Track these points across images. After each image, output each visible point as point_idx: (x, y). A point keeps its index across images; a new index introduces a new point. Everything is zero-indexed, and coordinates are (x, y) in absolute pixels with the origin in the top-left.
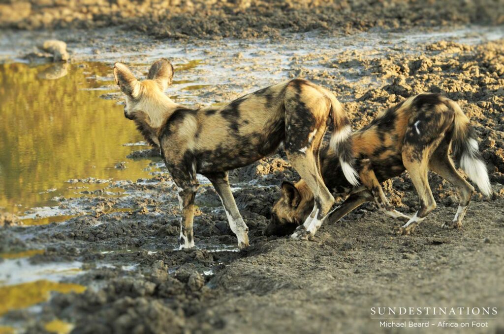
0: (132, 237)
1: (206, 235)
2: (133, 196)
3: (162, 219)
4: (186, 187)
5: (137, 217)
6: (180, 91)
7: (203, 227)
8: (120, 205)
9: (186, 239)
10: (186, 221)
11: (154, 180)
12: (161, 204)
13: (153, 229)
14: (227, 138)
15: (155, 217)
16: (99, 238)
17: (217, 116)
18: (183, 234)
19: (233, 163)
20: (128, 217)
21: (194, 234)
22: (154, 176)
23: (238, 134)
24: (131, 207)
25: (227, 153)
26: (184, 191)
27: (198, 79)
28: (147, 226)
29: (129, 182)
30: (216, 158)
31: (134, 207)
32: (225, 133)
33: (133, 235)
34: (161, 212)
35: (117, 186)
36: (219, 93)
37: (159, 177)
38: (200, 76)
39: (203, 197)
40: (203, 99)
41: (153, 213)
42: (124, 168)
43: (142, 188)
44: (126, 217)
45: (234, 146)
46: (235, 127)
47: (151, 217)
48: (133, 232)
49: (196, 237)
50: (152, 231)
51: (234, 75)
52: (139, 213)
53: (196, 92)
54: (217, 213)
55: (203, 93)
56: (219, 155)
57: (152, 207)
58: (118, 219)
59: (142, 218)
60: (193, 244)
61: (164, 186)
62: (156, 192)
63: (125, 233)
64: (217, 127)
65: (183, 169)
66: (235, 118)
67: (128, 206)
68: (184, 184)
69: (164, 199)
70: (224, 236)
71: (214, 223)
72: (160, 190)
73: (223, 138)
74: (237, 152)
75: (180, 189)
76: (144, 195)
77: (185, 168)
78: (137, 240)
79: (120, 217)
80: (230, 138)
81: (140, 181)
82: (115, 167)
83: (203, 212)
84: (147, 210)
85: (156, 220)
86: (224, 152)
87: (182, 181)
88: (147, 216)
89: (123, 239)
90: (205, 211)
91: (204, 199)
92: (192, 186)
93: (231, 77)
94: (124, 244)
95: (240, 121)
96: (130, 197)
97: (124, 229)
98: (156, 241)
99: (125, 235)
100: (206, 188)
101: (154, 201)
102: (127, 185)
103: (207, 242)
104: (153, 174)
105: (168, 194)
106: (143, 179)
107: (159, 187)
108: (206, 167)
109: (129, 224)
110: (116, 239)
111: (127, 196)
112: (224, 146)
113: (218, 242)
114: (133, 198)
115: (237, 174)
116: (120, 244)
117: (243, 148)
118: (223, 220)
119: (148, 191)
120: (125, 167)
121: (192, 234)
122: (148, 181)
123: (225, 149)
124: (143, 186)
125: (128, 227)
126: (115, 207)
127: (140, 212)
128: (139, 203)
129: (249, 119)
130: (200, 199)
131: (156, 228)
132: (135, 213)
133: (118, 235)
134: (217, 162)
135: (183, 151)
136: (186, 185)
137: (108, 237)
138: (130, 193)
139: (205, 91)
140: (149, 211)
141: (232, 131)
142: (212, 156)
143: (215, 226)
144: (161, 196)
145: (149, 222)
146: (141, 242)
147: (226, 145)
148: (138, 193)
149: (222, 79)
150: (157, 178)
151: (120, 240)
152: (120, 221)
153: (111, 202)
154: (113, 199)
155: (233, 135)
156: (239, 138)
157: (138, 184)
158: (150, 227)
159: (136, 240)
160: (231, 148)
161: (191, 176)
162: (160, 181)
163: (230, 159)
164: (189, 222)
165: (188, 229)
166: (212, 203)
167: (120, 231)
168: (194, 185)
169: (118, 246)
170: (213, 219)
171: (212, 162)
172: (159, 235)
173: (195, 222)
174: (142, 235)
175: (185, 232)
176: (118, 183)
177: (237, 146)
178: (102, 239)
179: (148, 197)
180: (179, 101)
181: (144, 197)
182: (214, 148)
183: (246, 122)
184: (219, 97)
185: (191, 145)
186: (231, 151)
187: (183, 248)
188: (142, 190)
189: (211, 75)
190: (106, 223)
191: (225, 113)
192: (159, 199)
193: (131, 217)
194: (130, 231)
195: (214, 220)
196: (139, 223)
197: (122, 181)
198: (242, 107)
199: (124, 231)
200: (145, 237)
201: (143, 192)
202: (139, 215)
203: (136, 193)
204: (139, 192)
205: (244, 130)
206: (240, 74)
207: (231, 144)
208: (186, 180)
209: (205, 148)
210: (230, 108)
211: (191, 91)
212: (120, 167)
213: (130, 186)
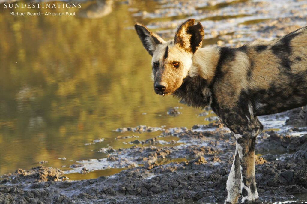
0: (188, 190)
1: (271, 185)
2: (189, 144)
3: (222, 169)
4: (245, 133)
5: (194, 167)
6: (237, 26)
7: (267, 177)
8: (175, 155)
9: (249, 190)
10: (248, 170)
11: (211, 126)
12: (220, 153)
13: (212, 181)
15: (214, 167)
16: (153, 192)
17: (268, 52)
18: (245, 184)
19: (288, 102)
20: (184, 168)
22: (211, 122)
23: (290, 72)
24: (187, 156)
25: (281, 92)
26: (244, 137)
27: (257, 13)
28: (205, 177)
29: (183, 129)
30: (270, 98)
31: (190, 156)
32: (277, 71)
33: (190, 187)
34: (220, 161)
35: (170, 134)
36: (280, 26)
37: (217, 122)
38: (258, 8)
39: (266, 143)
41: (211, 162)
42: (177, 113)
43: (198, 135)
44: (181, 168)
45: (288, 84)
46: (286, 64)
47: (210, 167)
48: (190, 184)
49: (260, 188)
50: (211, 182)
51: (296, 7)
52: (196, 163)
53: (255, 27)
54: (283, 160)
55: (262, 27)
56: (273, 95)
57: (210, 156)
58: (173, 171)
59: (199, 168)
60: (257, 195)
61: (222, 133)
62: (214, 140)
63: (181, 186)
64: (268, 64)
65: (239, 112)
66: (286, 55)
67: (183, 156)
68: (241, 129)
69: (223, 147)
70: (291, 186)
71: (280, 172)
72: (218, 137)
73: (276, 76)
74: (290, 90)
75: (238, 136)
76: (201, 143)
77: (241, 111)
78: (195, 193)
79: (174, 168)
80: (283, 76)
81: (196, 127)
82: (168, 113)
83: (267, 160)
84: (204, 160)
85: (215, 170)
86: (277, 91)
87: (239, 126)
88: (204, 166)
89: (179, 192)
90: (269, 159)
91: (267, 146)
92: (251, 131)
94: (180, 198)
95: (291, 58)
96: (186, 146)
97: (180, 181)
98: (216, 194)
99: (181, 188)
100: (269, 133)
101: (212, 150)
102: (181, 133)
103: (272, 193)
104: (210, 120)
105: (227, 141)
106: (199, 125)
107: (217, 133)
108: (261, 108)
109: (185, 176)
110: (172, 192)
111: (182, 145)
112: (277, 86)
113: (285, 193)
114: (189, 146)
115: (303, 117)
116: (176, 198)
118: (289, 168)
119: (205, 139)
120: (179, 113)
121: (255, 184)
122: (204, 128)
123: (279, 88)
124: (199, 133)
125: (184, 180)
126: (169, 157)
127: (197, 162)
128: (195, 152)
129: (301, 56)
130: (262, 146)
131: (215, 179)
132: (191, 163)
133: (173, 188)
134: (271, 102)
135: (238, 92)
136: (244, 130)
137: (162, 191)
138: (185, 142)
139: (265, 25)
140: (207, 161)
141: (283, 69)
142: (266, 96)
143: (281, 175)
144: (219, 144)
145: (208, 173)
146: (199, 196)
147: (279, 84)
148: (194, 141)
149: (283, 11)
150: (214, 124)
151: (176, 193)
152: (175, 173)
153: (164, 151)
154: (166, 148)
155: (285, 73)
156: (291, 76)
157: (193, 131)
158: (209, 178)
159: (193, 193)
160: (284, 87)
161: (249, 119)
162: (218, 126)
163: (284, 99)
164: (251, 171)
165: (250, 179)
166: (276, 150)
167: (175, 184)
168: (254, 129)
169: (173, 200)
170: (279, 167)
171: (267, 103)
172: (219, 187)
173: (257, 171)
174: (200, 187)
175: (247, 182)
176: (171, 130)
177: (290, 85)
178: (156, 193)
179: (205, 145)
181: (201, 145)
182: (267, 88)
183: (299, 59)
186: (285, 89)
187: (246, 201)
188: (199, 137)
189: (271, 8)
190: (160, 175)
191: (276, 49)
192: (217, 147)
193: (187, 168)
194: (186, 183)
195: (279, 169)
196: (196, 175)
197: (175, 128)
198: (294, 42)
199: (180, 184)
200: (203, 190)
201: (199, 140)
202: (195, 166)
203: (192, 141)
204: (195, 140)
205: (297, 68)
206: (303, 5)
208: (243, 125)
210: (281, 43)
211: (249, 26)
212: (173, 113)
213: (185, 134)
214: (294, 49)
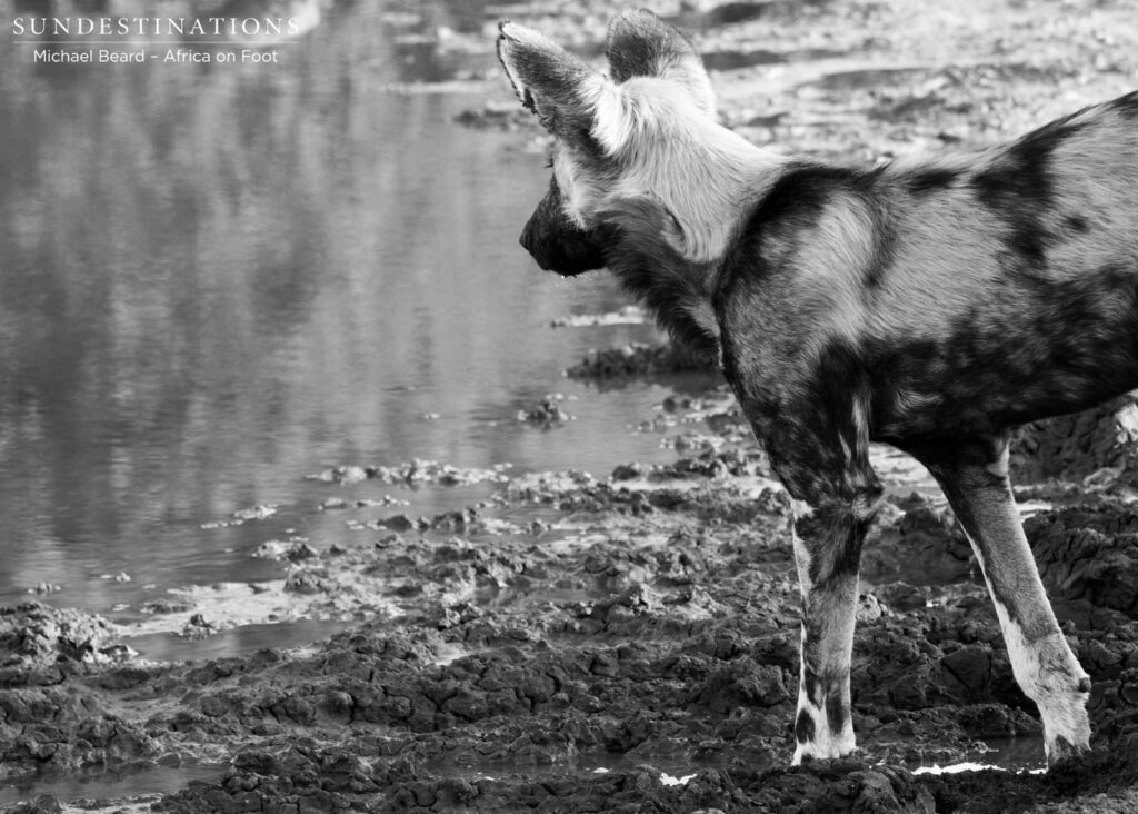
0: (591, 710)
1: (905, 701)
2: (598, 538)
3: (721, 636)
4: (825, 500)
5: (615, 626)
6: (793, 93)
7: (889, 670)
8: (543, 576)
9: (820, 717)
10: (824, 644)
11: (682, 470)
12: (713, 573)
13: (681, 678)
14: (995, 288)
15: (690, 628)
16: (456, 714)
17: (960, 194)
18: (811, 697)
19: (1028, 395)
20: (577, 626)
21: (855, 698)
22: (686, 455)
23: (1041, 274)
24: (589, 583)
25: (1000, 353)
26: (818, 514)
27: (869, 44)
28: (655, 665)
29: (578, 479)
30: (955, 373)
31: (601, 583)
32: (990, 269)
33: (597, 702)
34: (715, 606)
35: (528, 494)
36: (956, 99)
37: (705, 457)
38: (873, 28)
39: (891, 542)
40: (887, 128)
41: (681, 609)
42: (556, 418)
43: (633, 503)
44: (567, 628)
45: (1029, 323)
46: (1028, 243)
47: (673, 628)
48: (597, 690)
49: (864, 712)
50: (677, 685)
51: (1017, 27)
52: (622, 611)
53: (860, 99)
54: (952, 609)
55: (887, 100)
56: (964, 361)
57: (675, 583)
58: (536, 635)
59: (633, 630)
60: (848, 742)
61: (726, 498)
62: (693, 523)
63: (563, 695)
64: (955, 242)
65: (812, 423)
66: (1029, 207)
67: (576, 580)
68: (816, 485)
69: (727, 550)
70: (981, 707)
71: (939, 651)
72: (708, 513)
73: (982, 290)
74: (1041, 348)
75: (803, 509)
76: (642, 534)
77: (823, 416)
78: (616, 723)
79: (540, 625)
80: (1012, 289)
81: (626, 473)
82: (522, 416)
83: (892, 605)
84: (652, 599)
85: (693, 640)
86: (984, 347)
87: (809, 472)
88: (654, 623)
89: (555, 720)
90: (900, 602)
91: (894, 553)
93: (1006, 34)
94: (559, 740)
95: (1050, 221)
96: (586, 544)
97: (561, 676)
98: (695, 729)
99: (563, 705)
100: (902, 505)
101: (684, 561)
102: (569, 493)
103: (906, 733)
104: (680, 446)
105: (745, 529)
106: (637, 467)
107: (706, 499)
108: (914, 411)
109: (580, 657)
110: (527, 717)
111: (571, 538)
112: (984, 325)
113: (957, 732)
114: (598, 545)
115: (1033, 445)
116: (543, 742)
117: (1067, 332)
118: (973, 640)
119: (658, 517)
120: (563, 416)
121: (847, 698)
122: (657, 476)
123: (991, 337)
124: (636, 496)
125: (574, 671)
126: (520, 583)
127: (627, 604)
128: (621, 566)
129: (1087, 213)
130: (876, 552)
131: (694, 672)
132: (603, 611)
133: (534, 701)
134: (960, 389)
135: (815, 346)
136: (825, 488)
137: (491, 713)
138: (583, 527)
139: (897, 93)
140: (665, 601)
141: (1016, 260)
142: (938, 366)
143: (943, 663)
144: (713, 540)
145: (666, 647)
146: (629, 733)
147: (996, 321)
148: (617, 525)
149: (966, 41)
150: (697, 462)
151: (543, 721)
152: (541, 645)
153: (503, 562)
154: (511, 551)
155: (1020, 277)
156: (1045, 290)
157: (617, 487)
158: (669, 668)
159: (609, 723)
160: (1015, 332)
161: (848, 453)
162: (709, 473)
163: (1016, 381)
164: (836, 648)
165: (830, 678)
166: (927, 569)
167: (542, 686)
168: (861, 490)
169: (534, 747)
170: (935, 636)
171: (940, 391)
172: (707, 704)
173: (860, 649)
174: (635, 703)
175: (818, 689)
176: (531, 482)
177: (1040, 325)
178: (469, 719)
179: (658, 541)
180: (788, 138)
181: (642, 543)
182: (943, 333)
183: (1078, 224)
184: (954, 118)
185: (849, 321)
186: (1017, 343)
187: (807, 758)
188: (635, 512)
189: (924, 27)
190: (485, 650)
191: (989, 186)
192: (706, 551)
193: (589, 629)
194: (583, 685)
195: (937, 642)
196: (621, 653)
197: (548, 476)
198: (1063, 158)
199: (558, 686)
200: (645, 713)
201: (636, 523)
202: (620, 619)
203: (609, 524)
204: (622, 522)
205: (1069, 258)
206: (1044, 22)
207: (1015, 316)
208: (827, 470)
209: (907, 331)
210: (1011, 163)
211: (837, 94)
212: (541, 417)
213: (585, 497)
214: (1060, 186)
